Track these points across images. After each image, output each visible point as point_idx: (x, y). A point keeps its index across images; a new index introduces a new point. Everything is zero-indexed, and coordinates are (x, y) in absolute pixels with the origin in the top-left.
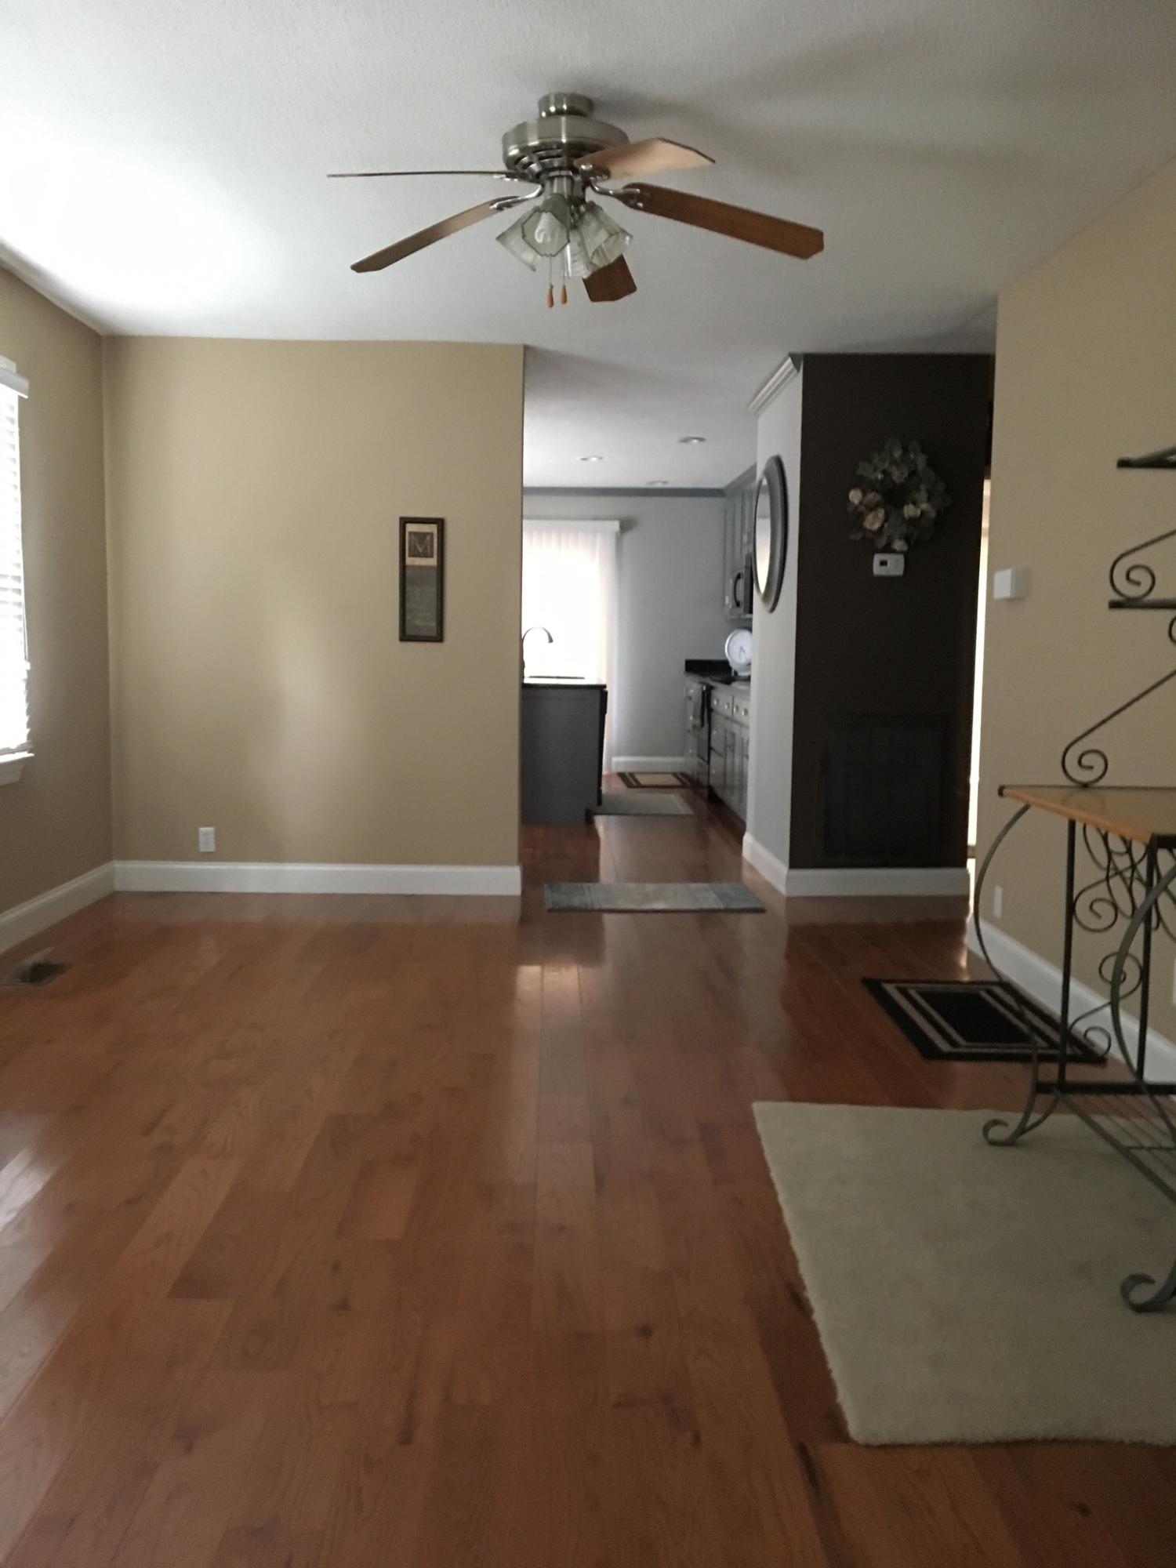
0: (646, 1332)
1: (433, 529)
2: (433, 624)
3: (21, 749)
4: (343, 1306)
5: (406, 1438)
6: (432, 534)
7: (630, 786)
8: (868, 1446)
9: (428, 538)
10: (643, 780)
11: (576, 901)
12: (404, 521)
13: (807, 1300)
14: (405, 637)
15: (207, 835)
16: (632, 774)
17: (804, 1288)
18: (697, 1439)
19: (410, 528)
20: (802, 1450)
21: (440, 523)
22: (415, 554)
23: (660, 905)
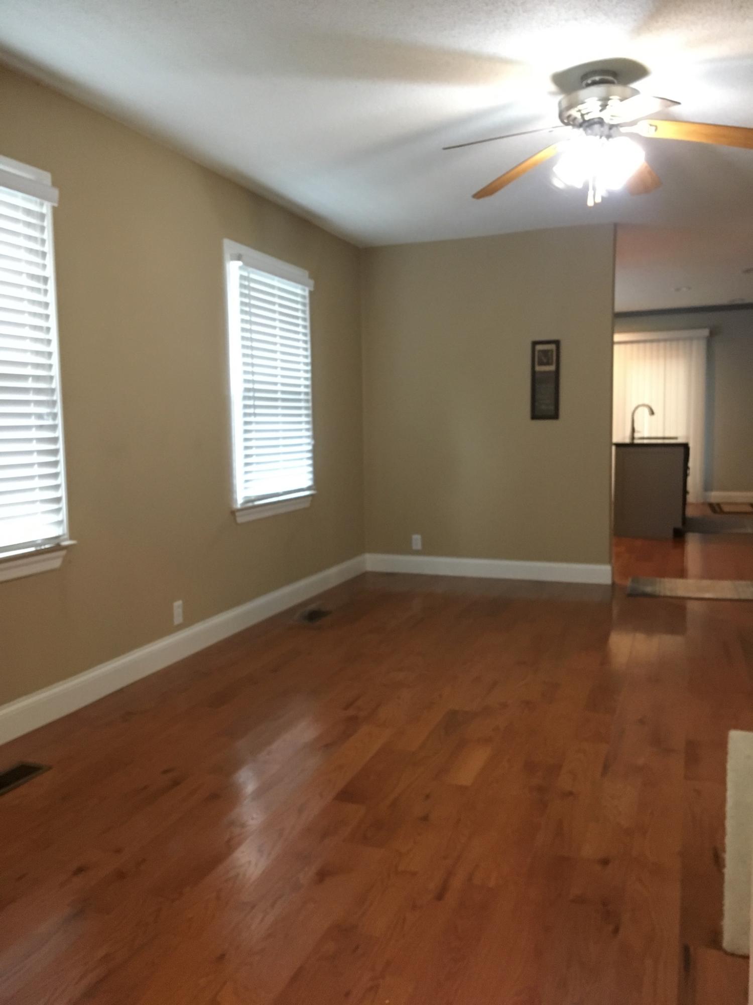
0: (605, 862)
1: (552, 347)
2: (552, 408)
3: (309, 488)
4: (425, 818)
5: (440, 897)
6: (552, 351)
7: (714, 511)
8: (733, 955)
9: (550, 353)
10: (726, 509)
11: (649, 589)
12: (535, 343)
13: (723, 860)
14: (535, 416)
15: (417, 541)
16: (718, 505)
17: (724, 851)
18: (616, 931)
19: (539, 347)
20: (686, 950)
21: (557, 343)
22: (541, 363)
23: (708, 595)
